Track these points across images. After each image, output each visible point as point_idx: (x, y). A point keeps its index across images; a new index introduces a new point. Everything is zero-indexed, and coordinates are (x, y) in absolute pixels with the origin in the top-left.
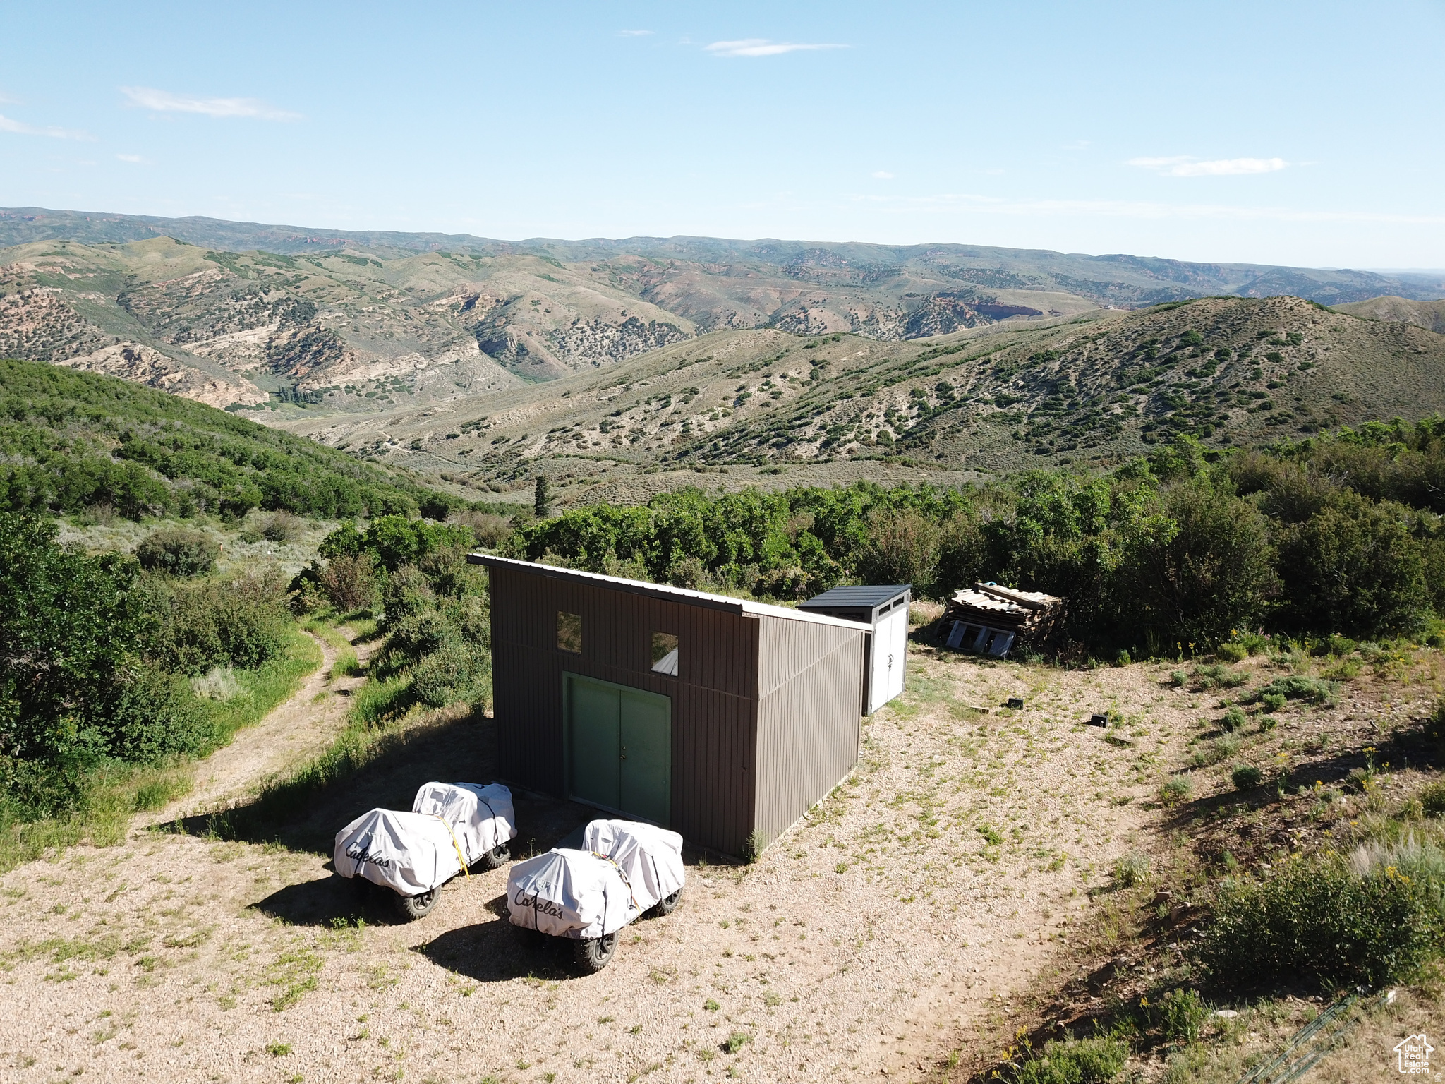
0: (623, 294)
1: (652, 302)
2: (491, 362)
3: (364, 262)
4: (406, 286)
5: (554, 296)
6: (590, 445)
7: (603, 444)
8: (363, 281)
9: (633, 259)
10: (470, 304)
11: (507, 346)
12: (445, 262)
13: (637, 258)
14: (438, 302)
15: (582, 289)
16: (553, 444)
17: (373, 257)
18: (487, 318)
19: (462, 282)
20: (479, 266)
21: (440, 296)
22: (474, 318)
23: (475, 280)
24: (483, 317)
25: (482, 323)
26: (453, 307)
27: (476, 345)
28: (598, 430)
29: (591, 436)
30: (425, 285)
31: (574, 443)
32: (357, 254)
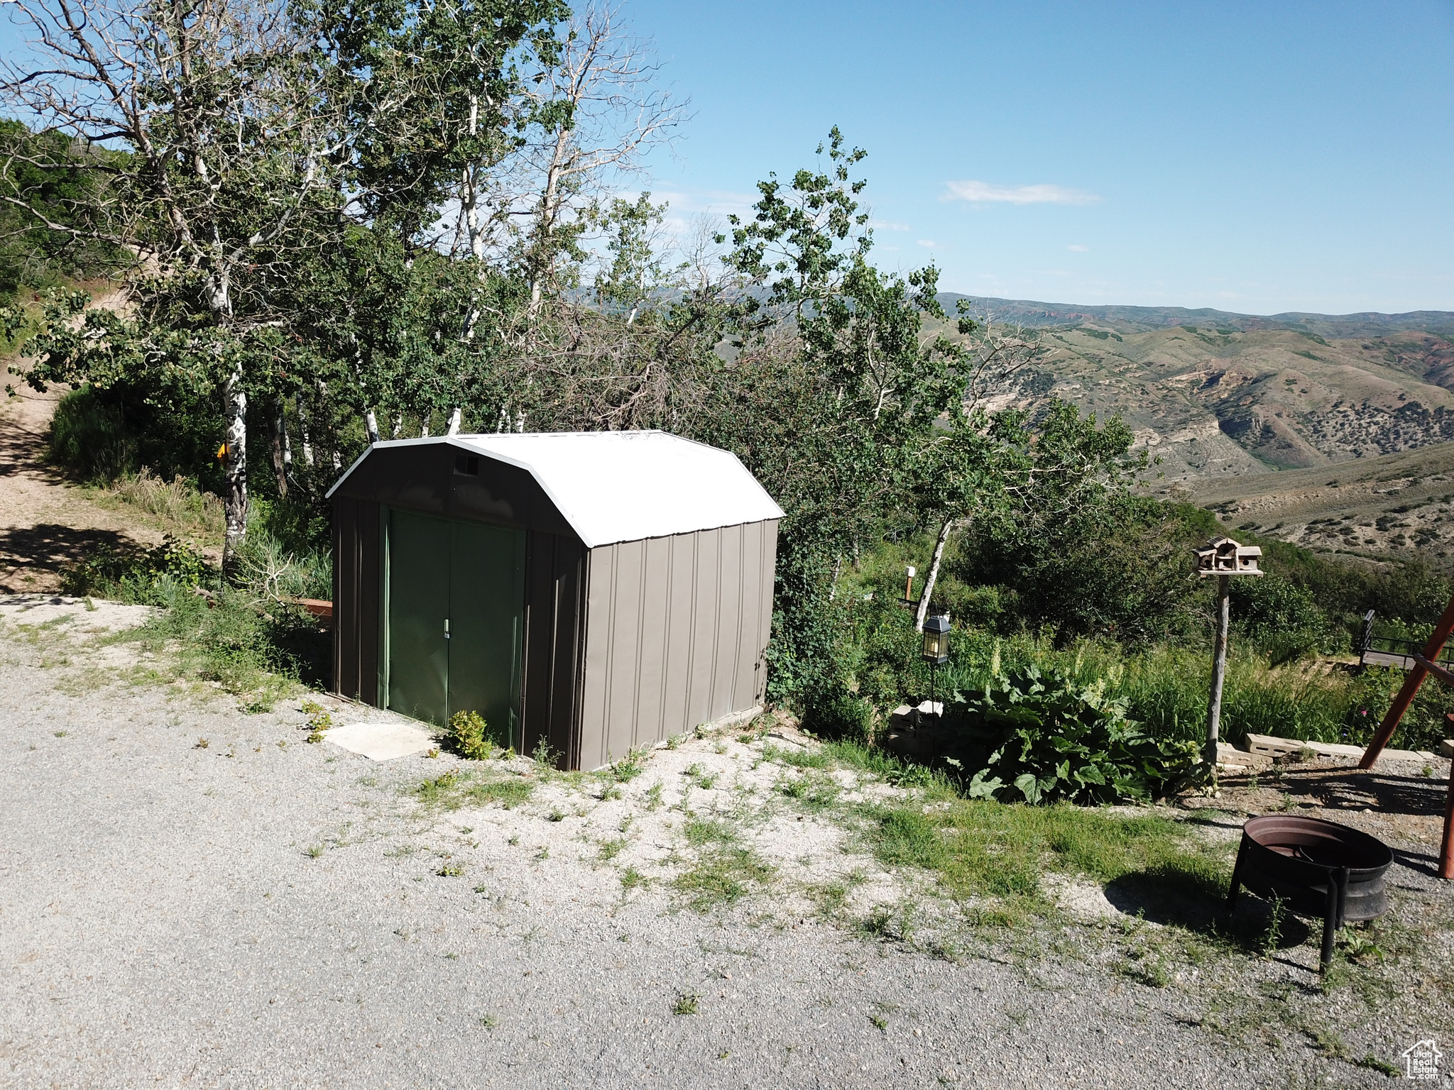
0: (1402, 375)
1: (1439, 385)
2: (1230, 443)
3: (1104, 336)
4: (1146, 360)
5: (1313, 374)
6: (1361, 542)
7: (1378, 543)
8: (1102, 354)
9: (1418, 336)
10: (1213, 380)
11: (1250, 427)
12: (1189, 337)
13: (1425, 335)
14: (1178, 378)
15: (1349, 369)
16: (1313, 537)
17: (1111, 331)
18: (1230, 396)
19: (1206, 357)
20: (1227, 341)
21: (1181, 371)
22: (1215, 396)
23: (1220, 355)
24: (1226, 395)
25: (1224, 402)
26: (1194, 383)
27: (1216, 424)
28: (1374, 526)
29: (1362, 533)
30: (1166, 360)
31: (1341, 537)
32: (1096, 327)
